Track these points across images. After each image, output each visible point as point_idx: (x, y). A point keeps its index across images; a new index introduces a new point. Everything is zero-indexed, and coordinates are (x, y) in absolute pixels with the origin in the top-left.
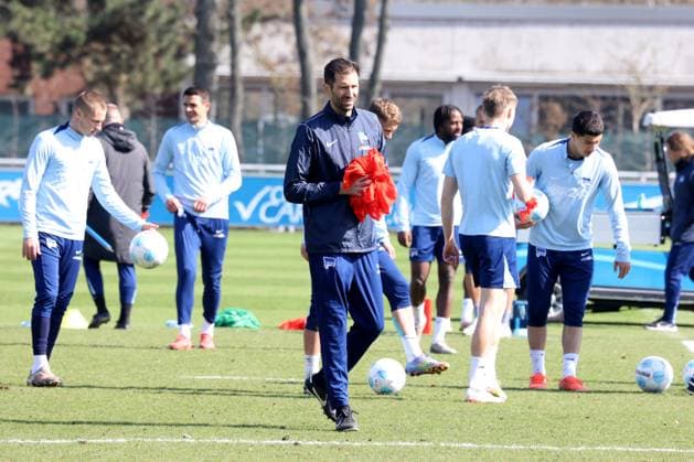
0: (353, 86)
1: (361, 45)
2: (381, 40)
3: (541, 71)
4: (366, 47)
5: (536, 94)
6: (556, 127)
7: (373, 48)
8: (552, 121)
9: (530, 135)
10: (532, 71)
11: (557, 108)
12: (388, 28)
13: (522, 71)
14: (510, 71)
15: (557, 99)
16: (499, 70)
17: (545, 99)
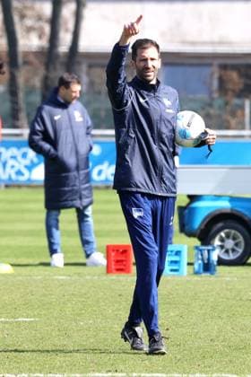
0: (152, 59)
1: (61, 21)
2: (78, 17)
3: (221, 43)
4: (66, 23)
5: (216, 62)
6: (233, 91)
7: (71, 25)
8: (230, 86)
9: (212, 99)
10: (212, 43)
11: (234, 75)
12: (84, 5)
13: (204, 43)
14: (193, 43)
15: (234, 67)
16: (184, 42)
17: (224, 67)
